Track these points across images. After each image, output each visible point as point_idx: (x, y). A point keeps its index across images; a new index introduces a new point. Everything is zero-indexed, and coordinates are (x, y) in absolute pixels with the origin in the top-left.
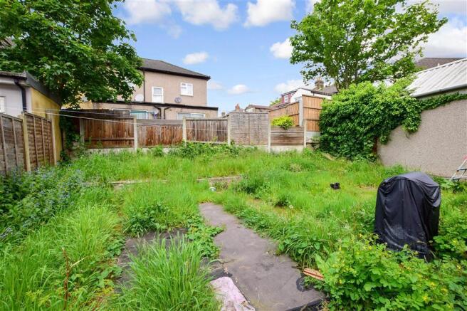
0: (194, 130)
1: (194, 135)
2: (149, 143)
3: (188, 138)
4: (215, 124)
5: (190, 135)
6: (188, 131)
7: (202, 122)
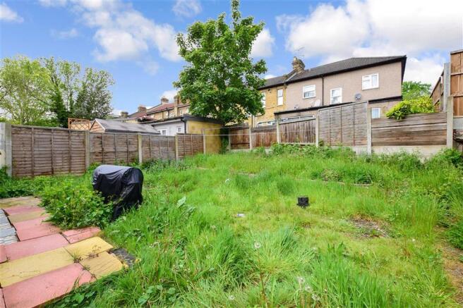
0: (286, 133)
1: (286, 137)
2: (257, 145)
3: (282, 141)
4: (304, 125)
5: (284, 137)
6: (281, 134)
7: (292, 124)
